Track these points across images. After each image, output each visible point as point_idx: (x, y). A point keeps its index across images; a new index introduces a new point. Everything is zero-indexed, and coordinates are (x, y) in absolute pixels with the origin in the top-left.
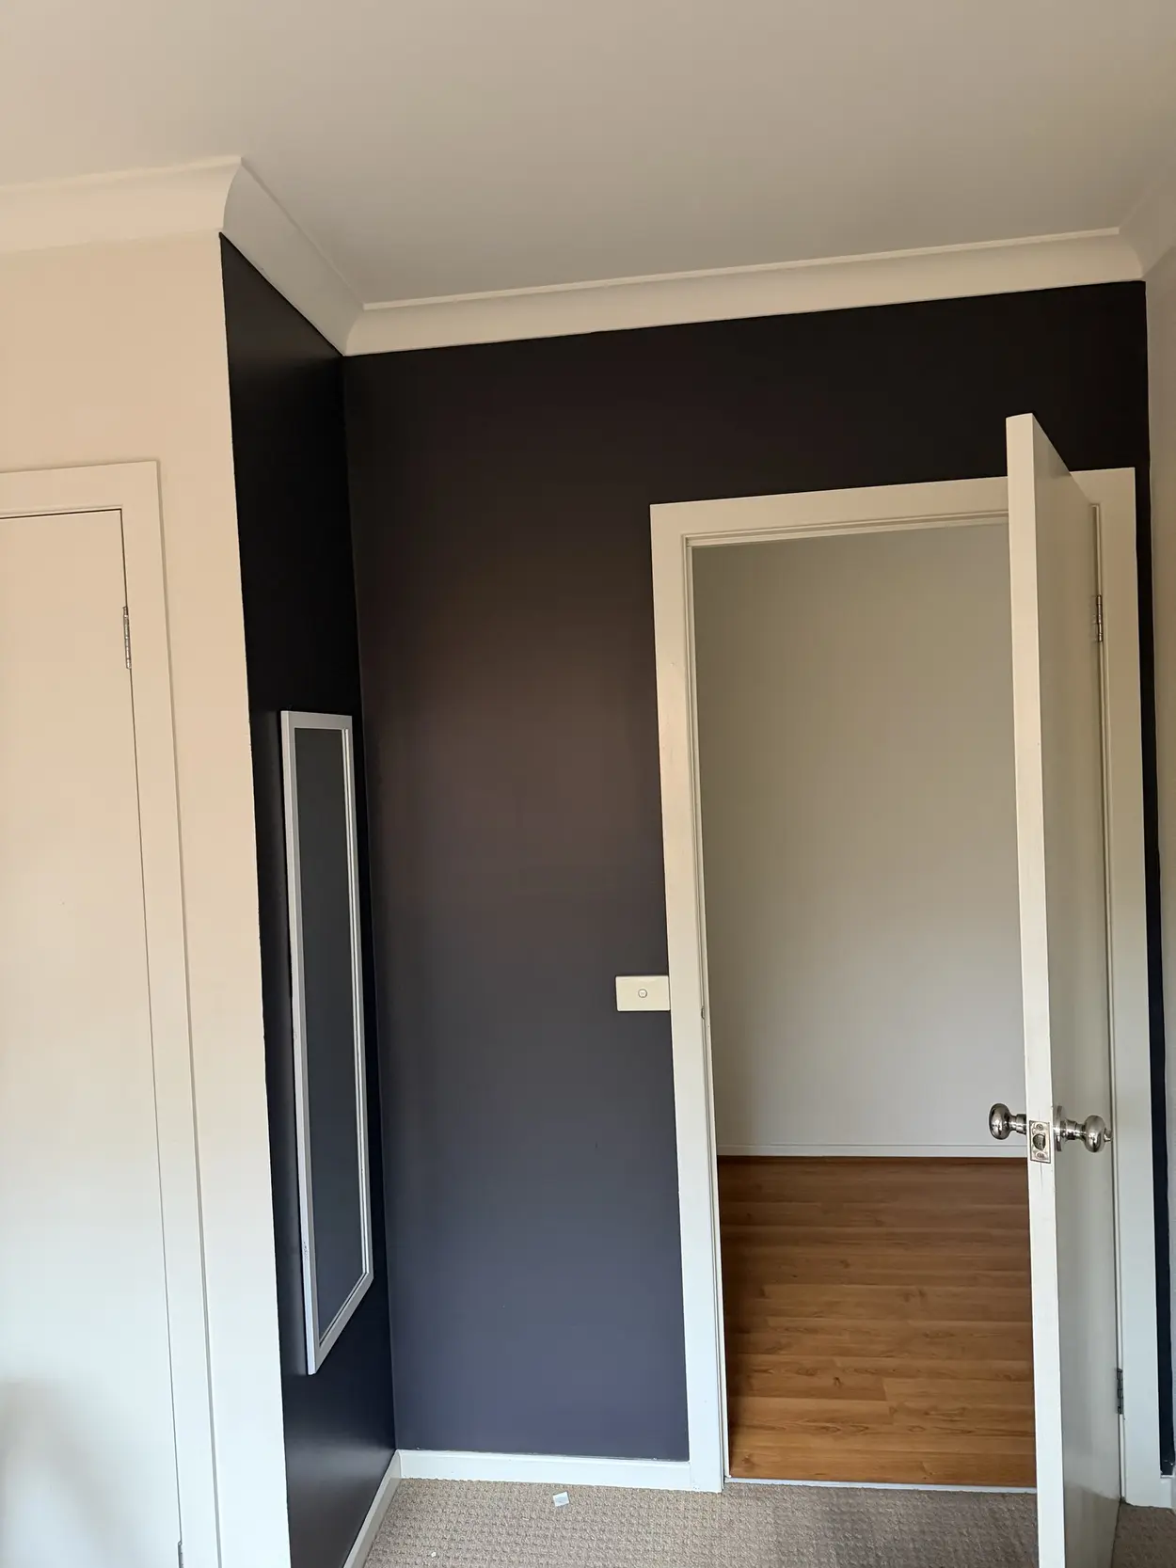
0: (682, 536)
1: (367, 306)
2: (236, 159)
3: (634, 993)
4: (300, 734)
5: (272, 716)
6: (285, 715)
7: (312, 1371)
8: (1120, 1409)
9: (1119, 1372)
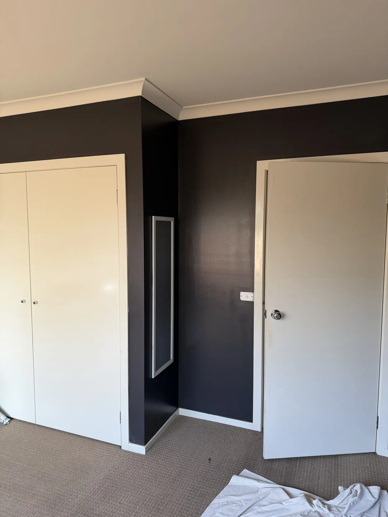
0: (266, 170)
1: (184, 107)
2: (144, 79)
3: (245, 296)
4: (157, 222)
5: (150, 217)
6: (153, 217)
7: (153, 377)
8: (377, 428)
9: (378, 417)
